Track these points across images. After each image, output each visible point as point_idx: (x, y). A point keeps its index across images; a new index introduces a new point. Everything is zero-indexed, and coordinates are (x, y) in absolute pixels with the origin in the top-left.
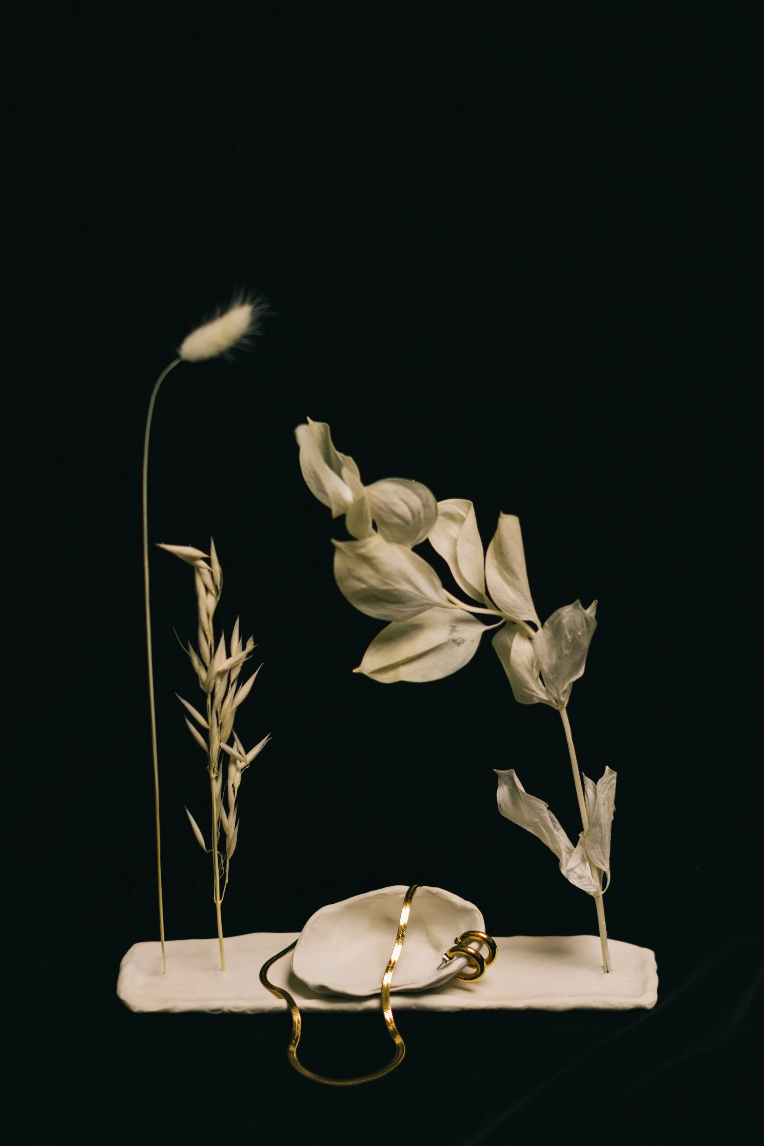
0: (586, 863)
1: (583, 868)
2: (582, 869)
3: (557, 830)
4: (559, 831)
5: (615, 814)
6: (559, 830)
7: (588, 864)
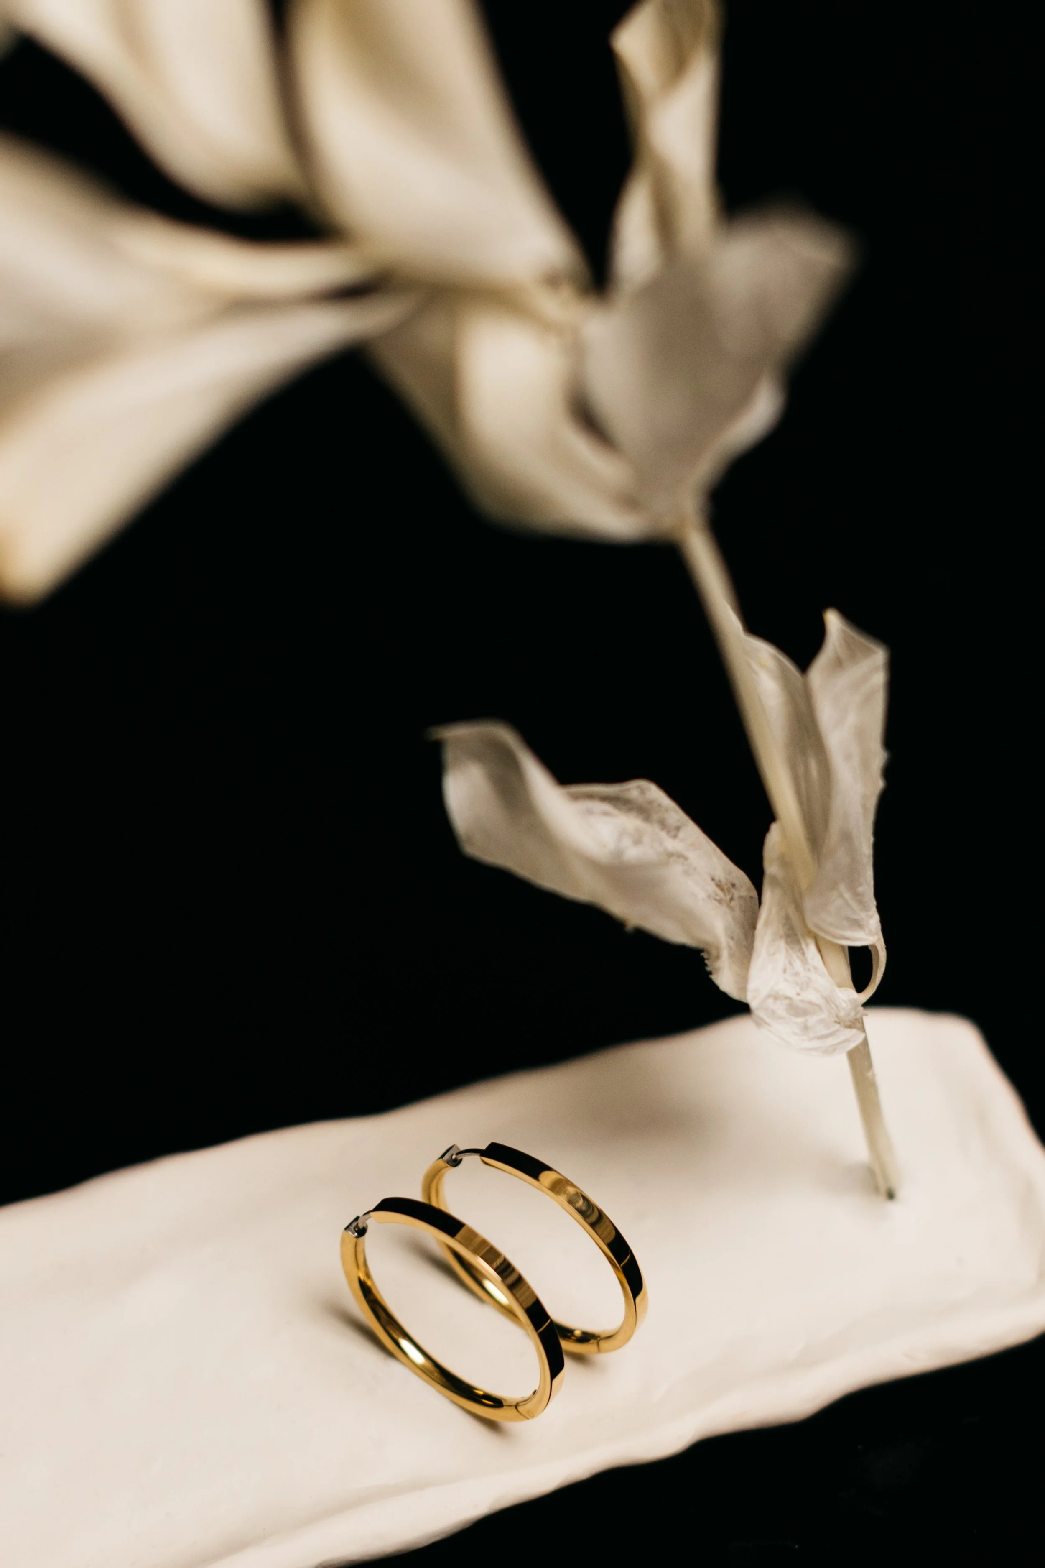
0: (804, 946)
1: (798, 965)
2: (797, 974)
3: (673, 833)
4: (681, 834)
5: (888, 772)
6: (678, 829)
7: (811, 950)
